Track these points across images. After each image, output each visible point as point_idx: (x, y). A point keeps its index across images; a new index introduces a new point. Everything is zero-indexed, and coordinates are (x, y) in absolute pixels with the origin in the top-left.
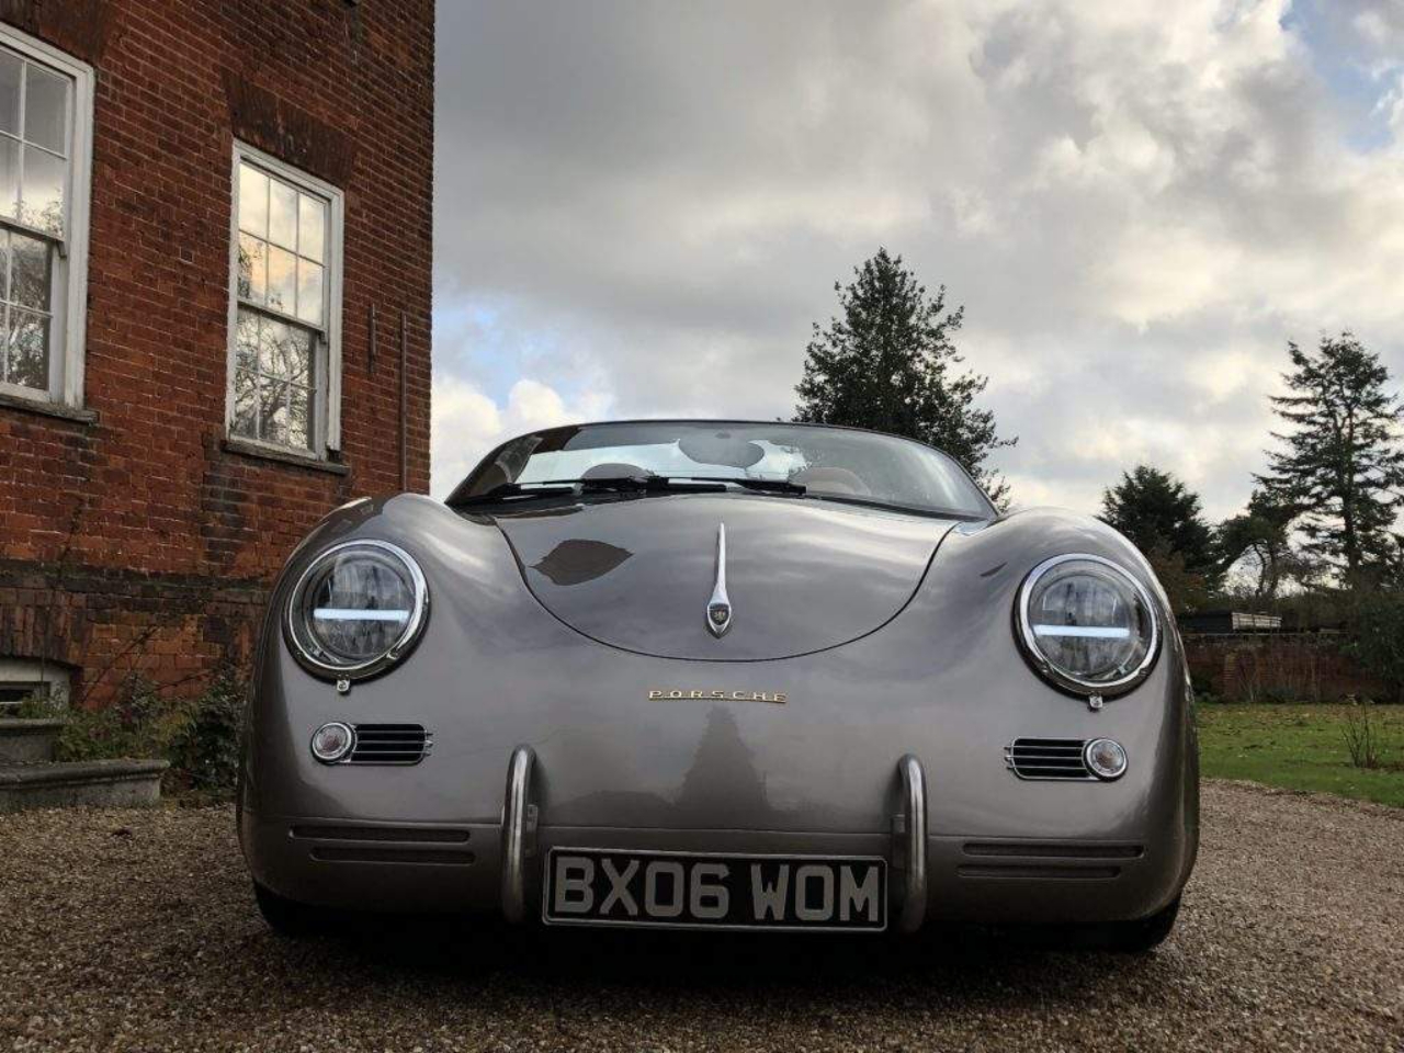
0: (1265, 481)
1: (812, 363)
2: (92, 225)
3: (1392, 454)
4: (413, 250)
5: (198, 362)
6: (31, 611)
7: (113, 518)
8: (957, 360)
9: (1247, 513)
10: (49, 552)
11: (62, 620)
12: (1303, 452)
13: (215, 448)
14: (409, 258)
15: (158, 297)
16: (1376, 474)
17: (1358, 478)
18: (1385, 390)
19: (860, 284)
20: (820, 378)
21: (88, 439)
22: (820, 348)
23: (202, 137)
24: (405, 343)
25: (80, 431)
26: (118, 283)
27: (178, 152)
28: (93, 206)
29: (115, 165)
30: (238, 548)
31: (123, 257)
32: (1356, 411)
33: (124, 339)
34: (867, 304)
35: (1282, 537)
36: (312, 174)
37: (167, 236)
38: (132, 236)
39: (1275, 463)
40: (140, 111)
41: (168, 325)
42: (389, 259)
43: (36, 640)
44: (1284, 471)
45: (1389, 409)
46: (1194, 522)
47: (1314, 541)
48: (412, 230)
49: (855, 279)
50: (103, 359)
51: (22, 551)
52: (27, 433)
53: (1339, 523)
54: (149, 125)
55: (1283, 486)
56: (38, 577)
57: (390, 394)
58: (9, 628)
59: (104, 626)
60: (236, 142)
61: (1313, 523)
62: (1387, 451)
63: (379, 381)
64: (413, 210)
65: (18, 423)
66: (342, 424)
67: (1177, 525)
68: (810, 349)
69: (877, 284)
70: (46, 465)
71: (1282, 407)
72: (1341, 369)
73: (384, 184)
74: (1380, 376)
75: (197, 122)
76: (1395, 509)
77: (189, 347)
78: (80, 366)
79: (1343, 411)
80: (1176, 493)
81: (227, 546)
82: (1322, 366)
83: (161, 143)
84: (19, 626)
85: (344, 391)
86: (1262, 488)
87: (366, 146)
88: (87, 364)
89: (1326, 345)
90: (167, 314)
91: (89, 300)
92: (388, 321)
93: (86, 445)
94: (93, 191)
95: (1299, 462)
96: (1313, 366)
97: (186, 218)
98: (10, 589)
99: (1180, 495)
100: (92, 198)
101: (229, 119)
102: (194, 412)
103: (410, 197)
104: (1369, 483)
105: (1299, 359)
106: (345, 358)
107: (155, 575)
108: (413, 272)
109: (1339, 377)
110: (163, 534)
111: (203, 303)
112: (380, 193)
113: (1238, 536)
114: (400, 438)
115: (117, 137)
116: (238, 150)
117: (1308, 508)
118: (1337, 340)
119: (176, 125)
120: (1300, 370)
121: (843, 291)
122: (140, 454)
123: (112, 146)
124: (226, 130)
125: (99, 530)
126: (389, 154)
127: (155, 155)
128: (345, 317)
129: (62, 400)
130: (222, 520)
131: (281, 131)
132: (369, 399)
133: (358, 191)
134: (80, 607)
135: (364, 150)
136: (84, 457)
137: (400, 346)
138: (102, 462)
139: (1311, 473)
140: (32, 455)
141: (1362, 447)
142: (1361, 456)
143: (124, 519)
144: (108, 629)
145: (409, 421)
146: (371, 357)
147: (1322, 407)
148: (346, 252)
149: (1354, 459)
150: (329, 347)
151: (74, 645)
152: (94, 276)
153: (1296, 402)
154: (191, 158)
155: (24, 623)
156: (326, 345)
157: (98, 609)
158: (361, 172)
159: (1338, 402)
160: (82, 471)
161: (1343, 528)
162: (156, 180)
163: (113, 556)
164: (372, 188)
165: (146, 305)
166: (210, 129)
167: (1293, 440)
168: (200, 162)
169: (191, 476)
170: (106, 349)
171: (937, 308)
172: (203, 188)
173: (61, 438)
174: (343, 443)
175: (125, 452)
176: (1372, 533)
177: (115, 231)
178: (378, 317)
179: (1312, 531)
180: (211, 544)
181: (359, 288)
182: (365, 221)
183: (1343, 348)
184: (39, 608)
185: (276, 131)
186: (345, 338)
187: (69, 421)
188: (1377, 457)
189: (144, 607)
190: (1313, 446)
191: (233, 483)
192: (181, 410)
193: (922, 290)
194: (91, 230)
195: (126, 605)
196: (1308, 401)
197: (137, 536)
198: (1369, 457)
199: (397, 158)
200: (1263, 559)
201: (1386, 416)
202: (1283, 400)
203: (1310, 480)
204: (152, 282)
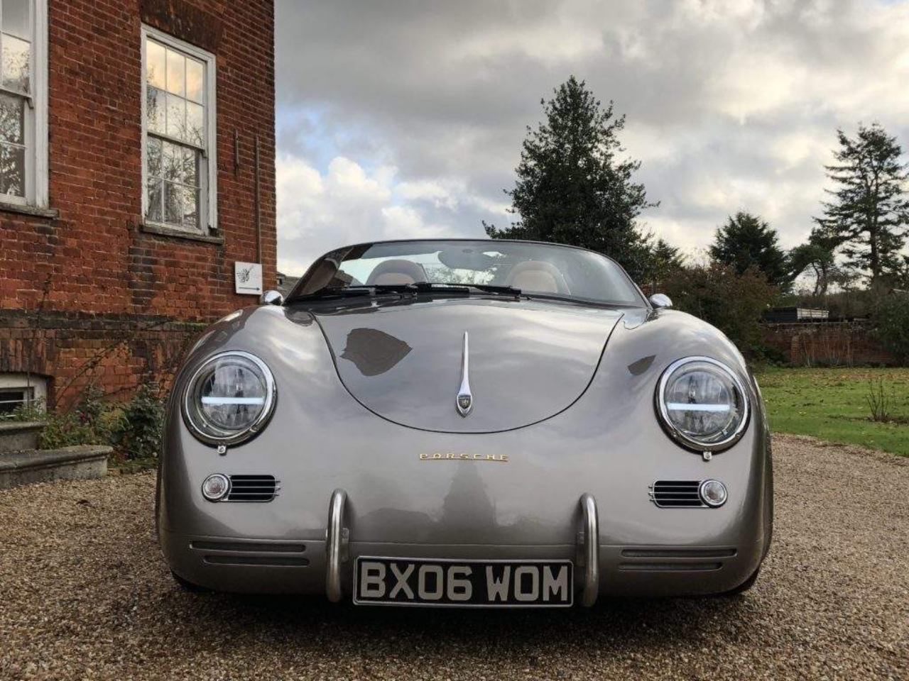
0: (821, 221)
1: (526, 153)
2: (49, 86)
3: (903, 203)
4: (263, 92)
5: (122, 174)
6: (19, 342)
7: (69, 278)
8: (620, 150)
9: (808, 243)
10: (30, 304)
11: (40, 348)
12: (845, 203)
13: (136, 230)
14: (259, 99)
15: (94, 132)
16: (892, 216)
17: (881, 219)
18: (900, 161)
19: (558, 99)
20: (531, 163)
21: (52, 228)
22: (531, 143)
23: (120, 23)
24: (258, 155)
25: (47, 223)
26: (68, 124)
27: (106, 35)
28: (50, 73)
29: (63, 45)
30: (153, 295)
31: (71, 107)
32: (880, 175)
33: (73, 161)
34: (562, 113)
35: (831, 259)
36: (194, 44)
37: (98, 91)
38: (76, 92)
39: (827, 210)
40: (78, 8)
41: (102, 150)
42: (246, 99)
43: (23, 361)
44: (832, 215)
45: (902, 173)
46: (773, 249)
47: (851, 260)
48: (261, 79)
49: (555, 97)
50: (60, 175)
51: (12, 303)
52: (12, 226)
53: (868, 249)
54: (84, 17)
55: (832, 225)
56: (22, 320)
57: (248, 190)
58: (6, 354)
59: (67, 350)
60: (143, 25)
61: (851, 248)
62: (900, 201)
63: (242, 181)
64: (261, 66)
65: (6, 220)
66: (218, 210)
67: (763, 250)
68: (525, 144)
69: (569, 100)
70: (26, 247)
71: (832, 173)
72: (871, 148)
73: (242, 49)
74: (896, 152)
75: (116, 13)
76: (904, 239)
77: (117, 165)
78: (46, 180)
79: (871, 175)
80: (762, 229)
81: (146, 294)
82: (858, 146)
83: (94, 29)
84: (12, 352)
85: (220, 188)
86: (818, 226)
87: (229, 24)
88: (50, 179)
89: (861, 132)
90: (100, 143)
91: (50, 136)
92: (247, 141)
93: (51, 232)
94: (49, 63)
95: (842, 209)
96: (853, 146)
97: (112, 78)
98: (5, 329)
99: (765, 231)
100: (49, 68)
101: (138, 10)
102: (121, 207)
103: (259, 57)
104: (888, 222)
105: (844, 141)
106: (219, 167)
107: (99, 315)
108: (262, 107)
109: (870, 152)
110: (103, 288)
111: (124, 135)
112: (240, 55)
113: (802, 258)
114: (256, 219)
115: (64, 26)
116: (145, 30)
117: (847, 238)
118: (869, 129)
119: (103, 16)
120: (845, 148)
121: (546, 104)
122: (86, 236)
123: (62, 32)
124: (137, 18)
125: (63, 288)
126: (245, 29)
127: (89, 37)
128: (218, 139)
129: (34, 205)
130: (141, 277)
131: (173, 17)
132: (236, 193)
133: (222, 54)
134: (52, 338)
135: (227, 27)
136: (50, 240)
137: (255, 157)
138: (63, 243)
139: (850, 216)
140: (16, 240)
141: (883, 199)
142: (883, 205)
143: (78, 280)
144: (70, 352)
145: (263, 207)
146: (236, 166)
147: (859, 173)
148: (218, 96)
149: (878, 206)
150: (208, 160)
151: (48, 363)
152: (52, 121)
153: (841, 169)
154: (114, 38)
155: (16, 350)
156: (206, 158)
157: (64, 339)
158: (226, 42)
159: (869, 169)
160: (49, 250)
161: (870, 251)
162: (91, 54)
163: (72, 303)
164: (235, 53)
165: (87, 138)
166: (126, 18)
167: (839, 194)
168: (120, 40)
169: (121, 249)
170: (62, 168)
171: (608, 116)
172: (122, 58)
173: (34, 228)
174: (219, 223)
175: (76, 236)
176: (889, 254)
177: (66, 90)
178: (240, 138)
179: (850, 253)
180: (135, 293)
181: (227, 120)
182: (230, 74)
183: (873, 134)
184: (25, 340)
185: (169, 16)
186: (219, 154)
187: (39, 218)
188: (893, 205)
189: (93, 337)
190: (852, 199)
191: (148, 253)
192: (111, 206)
193: (598, 104)
194: (49, 90)
195: (81, 335)
196: (850, 169)
197: (87, 290)
198: (888, 205)
199: (250, 31)
200: (818, 272)
201: (900, 178)
202: (833, 168)
203: (849, 220)
204: (91, 122)
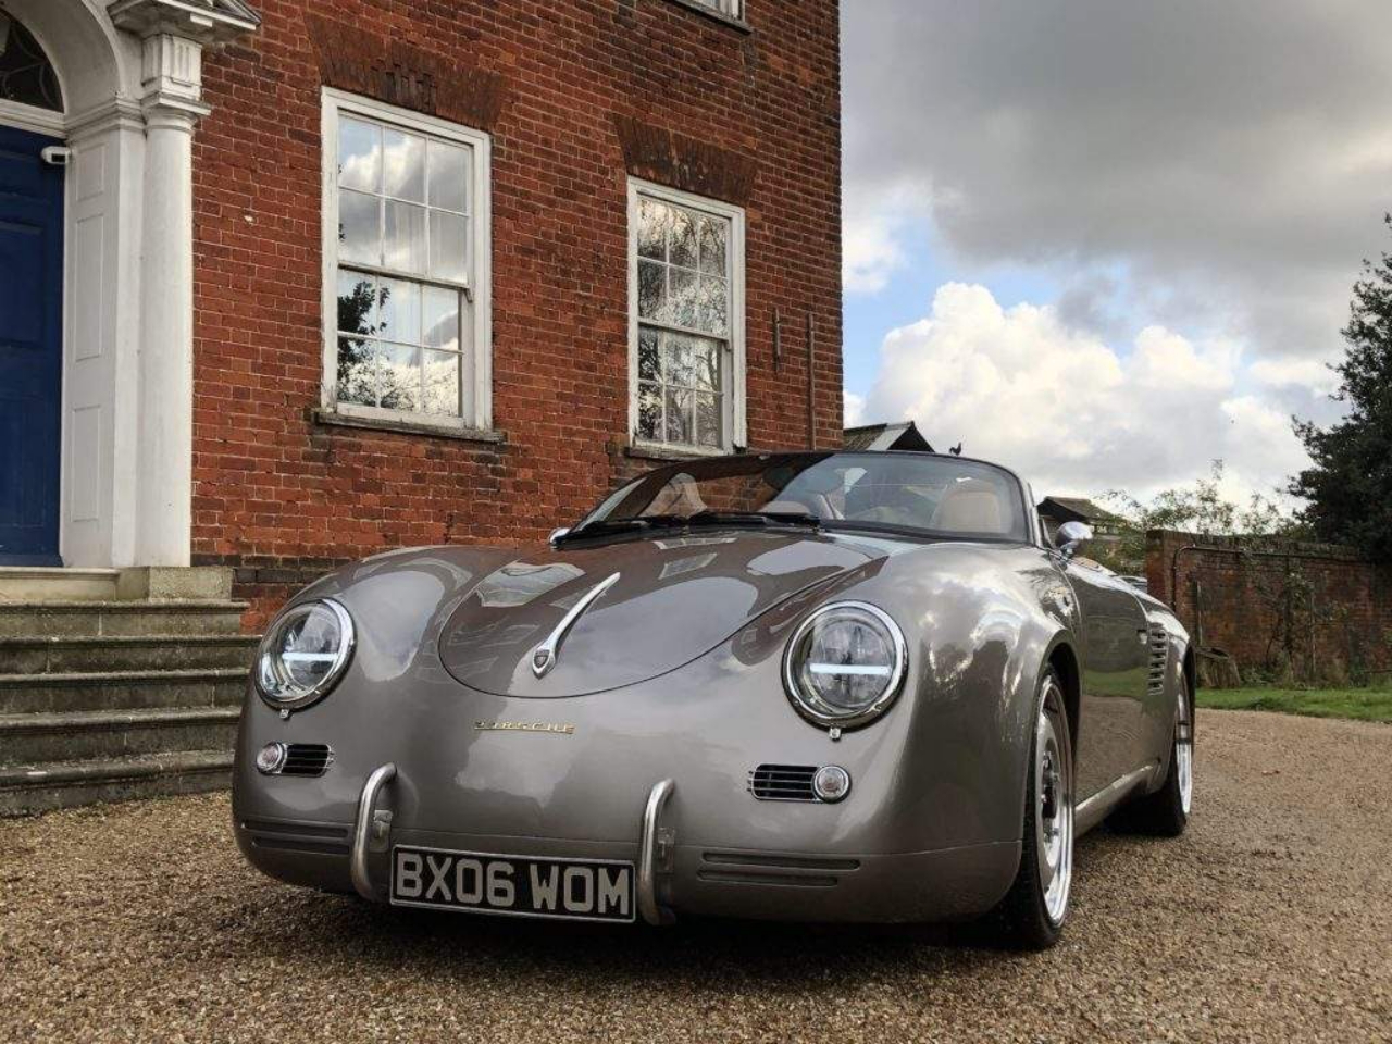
1: (1359, 303)
2: (493, 271)
4: (821, 253)
5: (599, 380)
7: (523, 521)
13: (620, 454)
14: (816, 262)
15: (558, 327)
21: (497, 456)
22: (1369, 286)
23: (596, 179)
24: (813, 341)
25: (489, 449)
26: (520, 320)
27: (573, 196)
28: (493, 255)
29: (513, 216)
31: (524, 296)
33: (528, 367)
36: (709, 197)
37: (565, 273)
38: (530, 276)
40: (534, 165)
41: (569, 350)
42: (793, 265)
48: (820, 235)
50: (508, 386)
52: (441, 455)
54: (543, 177)
57: (797, 391)
60: (630, 179)
63: (786, 380)
64: (819, 216)
65: (433, 448)
66: (748, 423)
68: (1356, 289)
70: (460, 481)
73: (787, 195)
75: (590, 168)
77: (591, 368)
78: (489, 394)
83: (557, 192)
85: (750, 392)
87: (764, 162)
88: (494, 391)
90: (566, 340)
91: (494, 336)
92: (794, 323)
93: (495, 461)
94: (493, 242)
97: (584, 255)
100: (493, 249)
101: (623, 159)
102: (598, 425)
103: (816, 204)
106: (749, 362)
108: (820, 273)
111: (603, 327)
112: (783, 205)
114: (809, 432)
115: (513, 192)
116: (633, 186)
119: (571, 173)
122: (547, 465)
123: (510, 201)
124: (621, 170)
126: (792, 166)
127: (551, 203)
128: (748, 323)
129: (473, 427)
131: (676, 162)
132: (777, 397)
133: (753, 204)
135: (764, 167)
136: (494, 471)
137: (808, 345)
138: (512, 474)
140: (447, 473)
145: (819, 414)
146: (776, 358)
148: (748, 265)
150: (732, 354)
152: (497, 315)
154: (584, 199)
156: (730, 351)
158: (761, 188)
160: (492, 484)
162: (553, 224)
164: (775, 201)
165: (548, 336)
166: (604, 172)
168: (597, 203)
169: (598, 481)
170: (512, 377)
172: (599, 226)
173: (472, 457)
174: (749, 440)
175: (533, 464)
177: (515, 274)
178: (783, 320)
181: (762, 296)
182: (767, 233)
185: (671, 162)
186: (748, 344)
187: (480, 443)
192: (583, 423)
194: (493, 276)
199: (800, 169)
204: (552, 315)
